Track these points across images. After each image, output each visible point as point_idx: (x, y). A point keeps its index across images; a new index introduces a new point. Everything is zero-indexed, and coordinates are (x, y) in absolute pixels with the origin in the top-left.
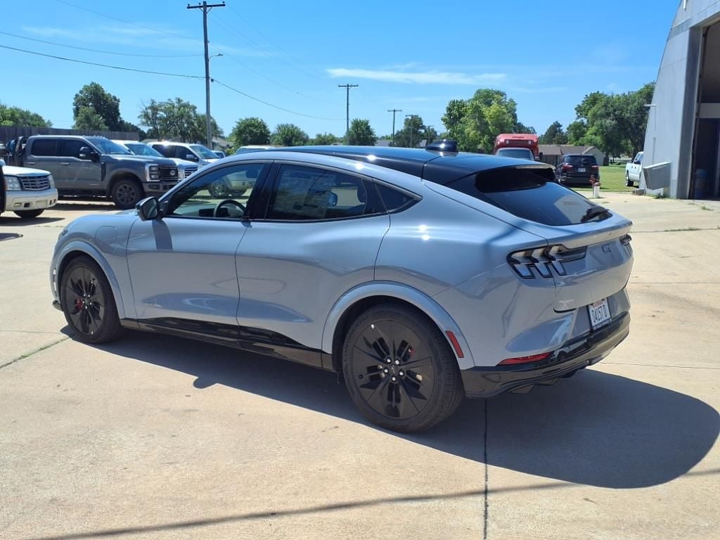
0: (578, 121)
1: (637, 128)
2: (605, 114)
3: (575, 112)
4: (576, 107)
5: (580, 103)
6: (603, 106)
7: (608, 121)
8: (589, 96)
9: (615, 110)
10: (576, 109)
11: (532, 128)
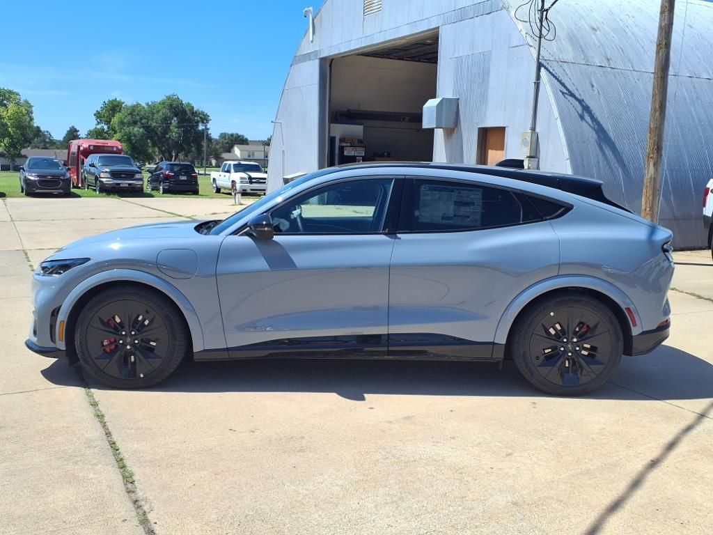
0: (99, 127)
1: (164, 137)
2: (131, 122)
3: (94, 117)
4: (95, 112)
5: (99, 109)
6: (129, 114)
7: (136, 129)
8: (106, 102)
9: (141, 119)
10: (95, 115)
11: (47, 132)
